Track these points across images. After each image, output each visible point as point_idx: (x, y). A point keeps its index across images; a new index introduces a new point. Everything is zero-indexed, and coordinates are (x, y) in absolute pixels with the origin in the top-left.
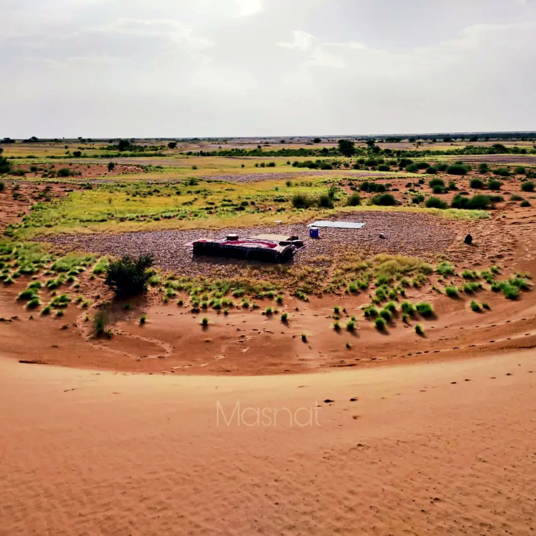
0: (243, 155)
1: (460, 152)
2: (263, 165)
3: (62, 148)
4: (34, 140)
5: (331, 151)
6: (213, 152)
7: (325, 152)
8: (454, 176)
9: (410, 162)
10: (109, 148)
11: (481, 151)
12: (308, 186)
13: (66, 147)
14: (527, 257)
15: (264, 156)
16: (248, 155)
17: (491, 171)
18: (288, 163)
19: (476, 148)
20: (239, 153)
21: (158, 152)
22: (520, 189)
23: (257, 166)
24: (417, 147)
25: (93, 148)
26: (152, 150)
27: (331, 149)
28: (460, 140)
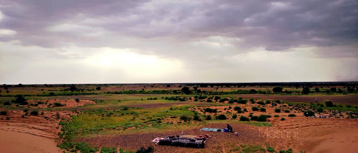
0: (136, 94)
1: (237, 92)
2: (151, 99)
3: (40, 90)
4: (20, 86)
5: (178, 91)
6: (121, 92)
7: (175, 92)
8: (242, 104)
9: (219, 98)
10: (65, 90)
11: (245, 92)
12: (180, 110)
13: (42, 90)
14: (300, 144)
15: (147, 94)
16: (138, 93)
17: (256, 102)
18: (163, 98)
19: (243, 91)
20: (134, 92)
21: (92, 92)
22: (274, 112)
23: (148, 99)
24: (217, 90)
25: (57, 90)
26: (88, 91)
27: (177, 90)
28: (233, 86)
